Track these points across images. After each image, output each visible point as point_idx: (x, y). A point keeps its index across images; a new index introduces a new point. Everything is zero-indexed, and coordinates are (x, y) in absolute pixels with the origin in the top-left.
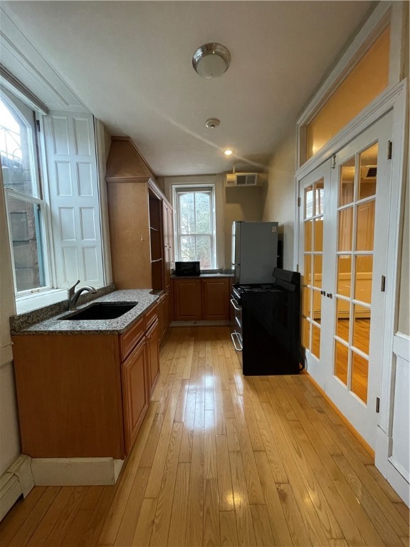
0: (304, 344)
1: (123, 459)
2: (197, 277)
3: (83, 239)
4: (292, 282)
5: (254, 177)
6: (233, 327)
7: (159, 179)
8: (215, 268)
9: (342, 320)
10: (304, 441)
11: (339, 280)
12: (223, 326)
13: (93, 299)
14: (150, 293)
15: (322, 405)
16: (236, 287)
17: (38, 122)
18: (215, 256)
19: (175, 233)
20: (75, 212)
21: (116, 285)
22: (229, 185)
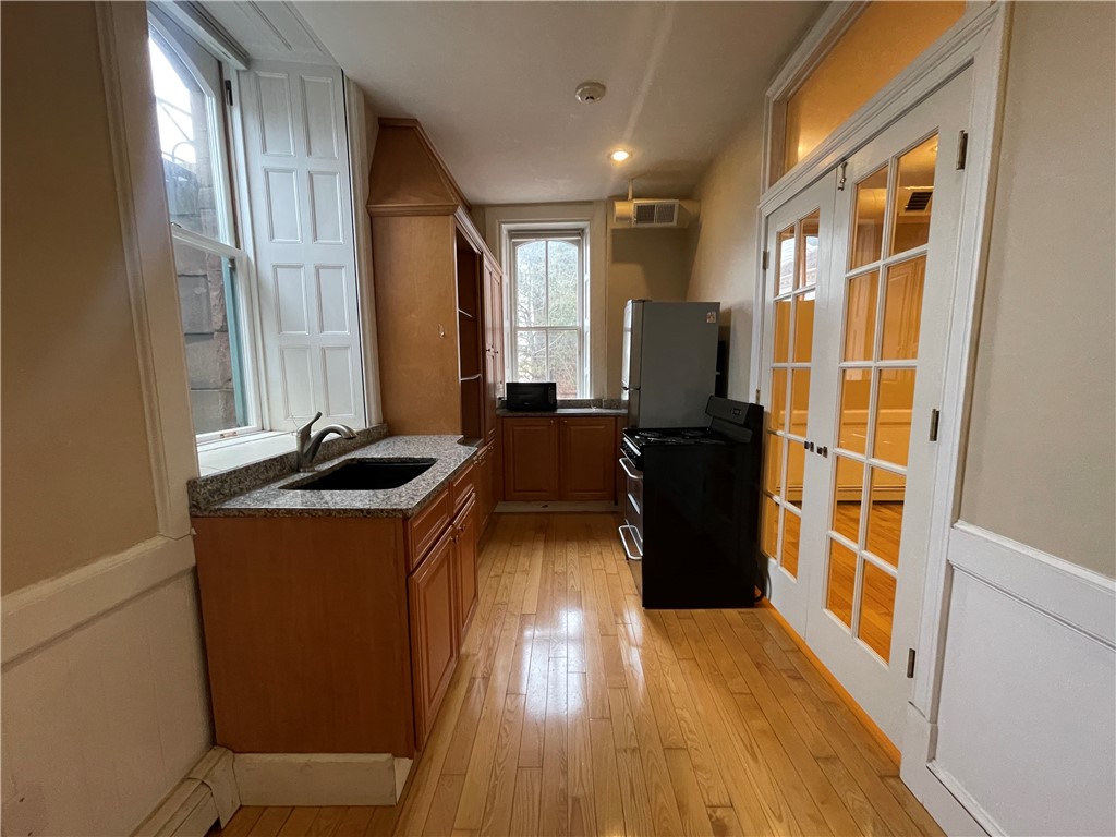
0: (766, 547)
1: (410, 758)
2: (551, 414)
3: (322, 330)
4: (746, 425)
5: (672, 207)
6: (624, 514)
7: (475, 210)
8: (587, 396)
9: (846, 503)
10: (764, 732)
11: (843, 424)
12: (602, 513)
13: (345, 452)
14: (459, 442)
15: (801, 667)
16: (632, 433)
17: (228, 84)
18: (587, 371)
19: (506, 324)
20: (305, 277)
21: (389, 426)
22: (620, 226)
